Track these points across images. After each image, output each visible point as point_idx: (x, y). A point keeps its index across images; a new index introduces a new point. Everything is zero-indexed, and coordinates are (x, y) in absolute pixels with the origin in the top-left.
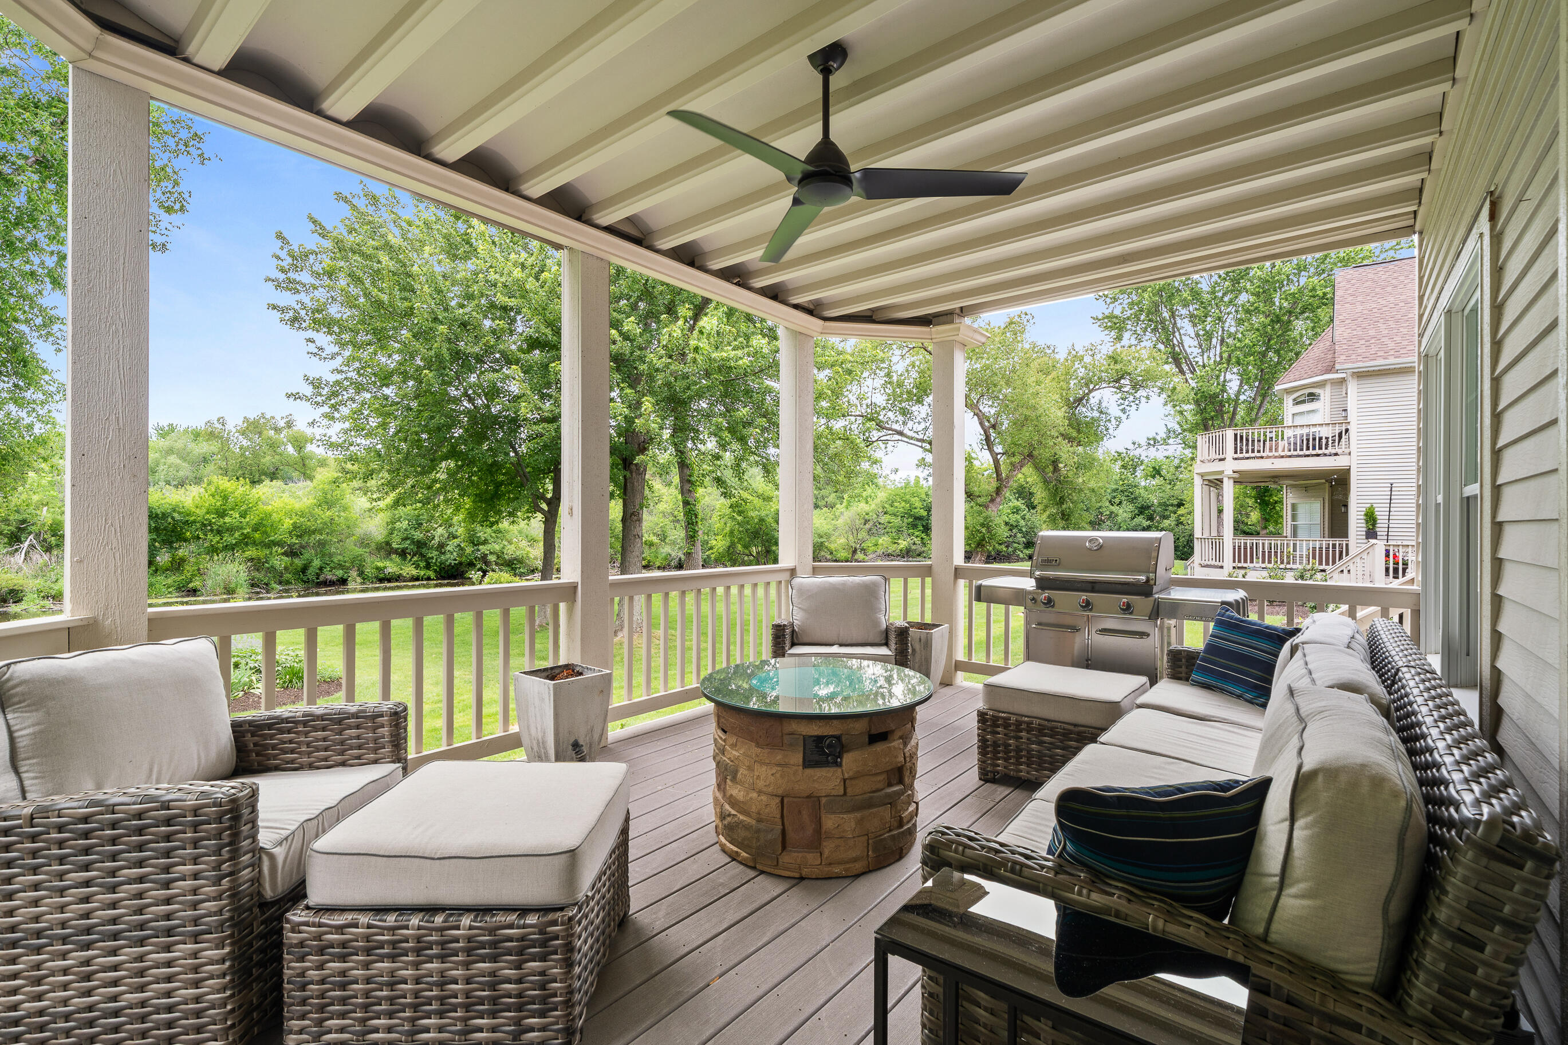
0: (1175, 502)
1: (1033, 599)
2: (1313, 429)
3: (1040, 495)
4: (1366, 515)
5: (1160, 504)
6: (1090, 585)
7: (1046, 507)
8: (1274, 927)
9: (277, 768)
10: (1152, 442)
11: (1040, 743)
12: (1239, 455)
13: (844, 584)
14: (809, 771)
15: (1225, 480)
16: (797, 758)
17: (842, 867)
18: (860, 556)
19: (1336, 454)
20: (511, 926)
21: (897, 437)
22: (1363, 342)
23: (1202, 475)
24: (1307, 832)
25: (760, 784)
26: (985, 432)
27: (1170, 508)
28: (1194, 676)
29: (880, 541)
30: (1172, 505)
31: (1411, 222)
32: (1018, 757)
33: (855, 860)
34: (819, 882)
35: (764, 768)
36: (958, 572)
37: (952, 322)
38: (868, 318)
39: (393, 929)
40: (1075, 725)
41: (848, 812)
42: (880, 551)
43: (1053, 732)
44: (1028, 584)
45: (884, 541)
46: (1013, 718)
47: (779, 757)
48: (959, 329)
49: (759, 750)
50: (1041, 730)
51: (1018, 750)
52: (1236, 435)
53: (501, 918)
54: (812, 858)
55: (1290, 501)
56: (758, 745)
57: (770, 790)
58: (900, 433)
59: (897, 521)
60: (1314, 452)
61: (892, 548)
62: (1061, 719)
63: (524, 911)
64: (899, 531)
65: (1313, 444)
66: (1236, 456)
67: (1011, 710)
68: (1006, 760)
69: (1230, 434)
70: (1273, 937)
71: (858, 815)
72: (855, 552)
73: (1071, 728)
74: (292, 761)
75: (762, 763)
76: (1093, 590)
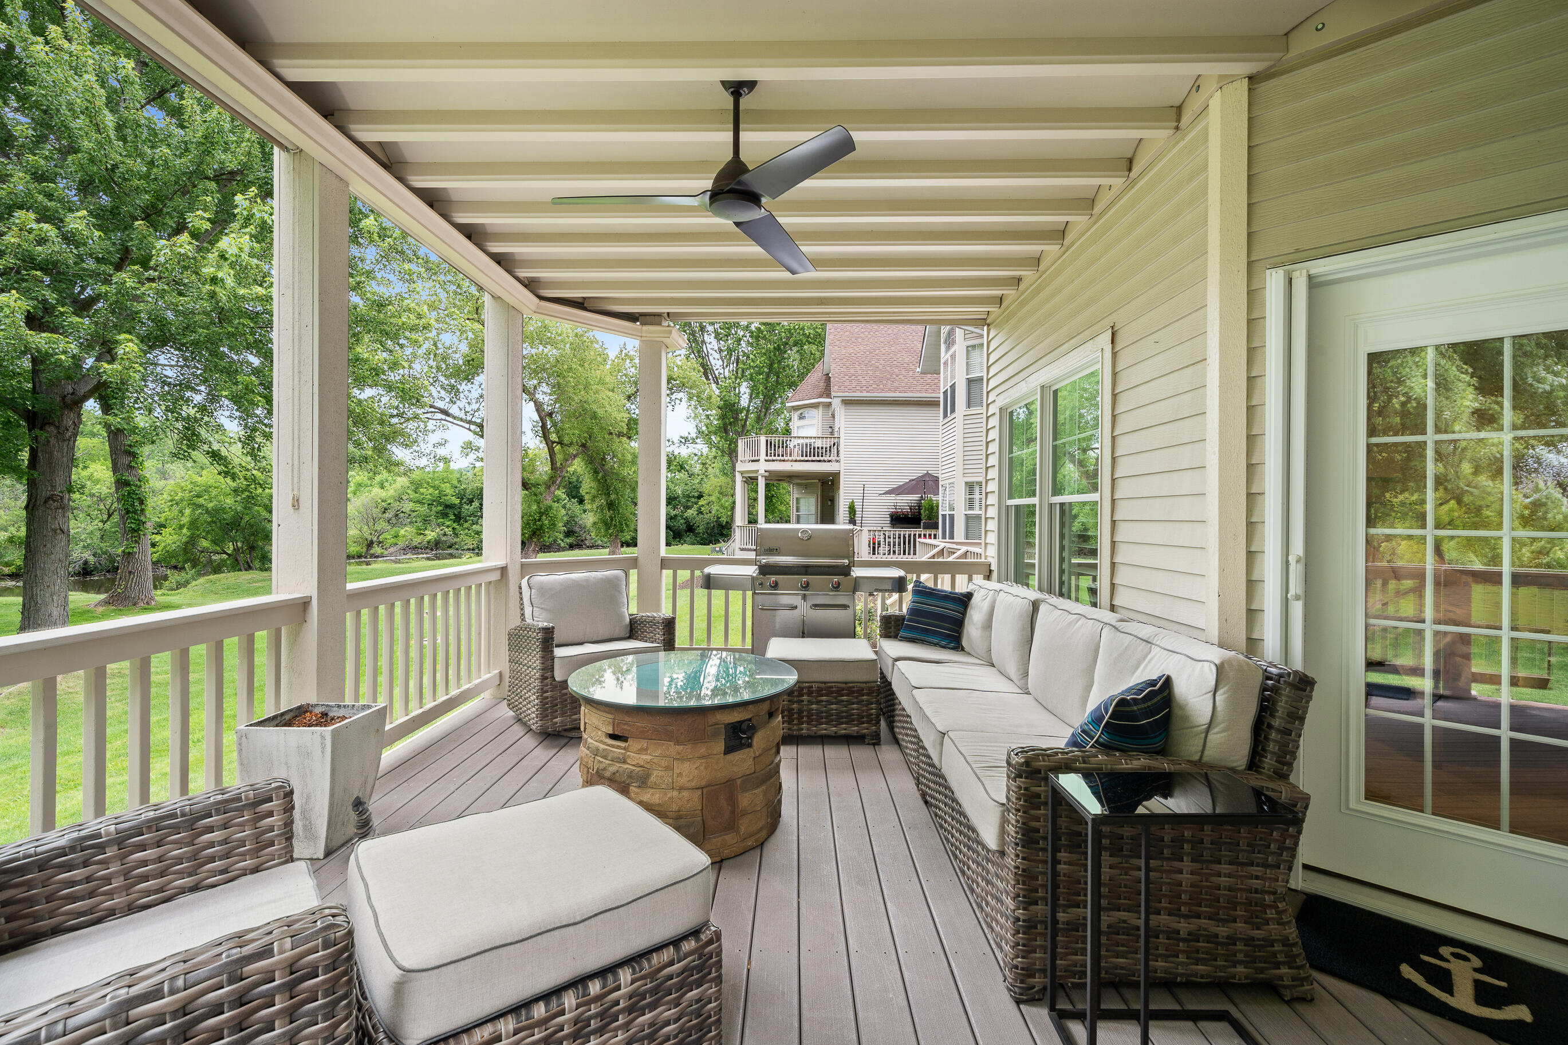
0: (696, 494)
1: (757, 584)
2: (813, 440)
3: (587, 486)
4: (850, 508)
5: (684, 496)
7: (594, 497)
8: (1206, 753)
10: (683, 441)
11: (818, 702)
12: (769, 458)
14: (730, 756)
15: (760, 478)
16: (720, 746)
17: (753, 839)
18: (377, 550)
19: (829, 461)
21: (440, 416)
22: (847, 377)
23: (742, 473)
24: (1224, 696)
25: (683, 781)
26: (542, 419)
27: (693, 500)
28: (902, 633)
29: (402, 532)
30: (694, 497)
31: (985, 317)
32: (800, 718)
33: (761, 830)
34: (738, 859)
35: (687, 764)
36: (665, 563)
40: (846, 683)
41: (758, 787)
42: (401, 544)
43: (850, 692)
44: (751, 571)
45: (407, 532)
46: (815, 686)
47: (703, 750)
49: (680, 748)
50: (820, 692)
51: (800, 712)
52: (767, 441)
53: (655, 959)
54: (730, 838)
55: (796, 496)
56: (678, 742)
57: (693, 784)
58: (445, 412)
59: (423, 509)
60: (818, 459)
61: (417, 540)
62: (835, 680)
63: (676, 942)
64: (426, 521)
65: (811, 452)
66: (767, 458)
67: (812, 680)
69: (763, 439)
70: (1205, 759)
71: (764, 787)
72: (370, 544)
73: (843, 685)
75: (682, 759)
76: (806, 574)
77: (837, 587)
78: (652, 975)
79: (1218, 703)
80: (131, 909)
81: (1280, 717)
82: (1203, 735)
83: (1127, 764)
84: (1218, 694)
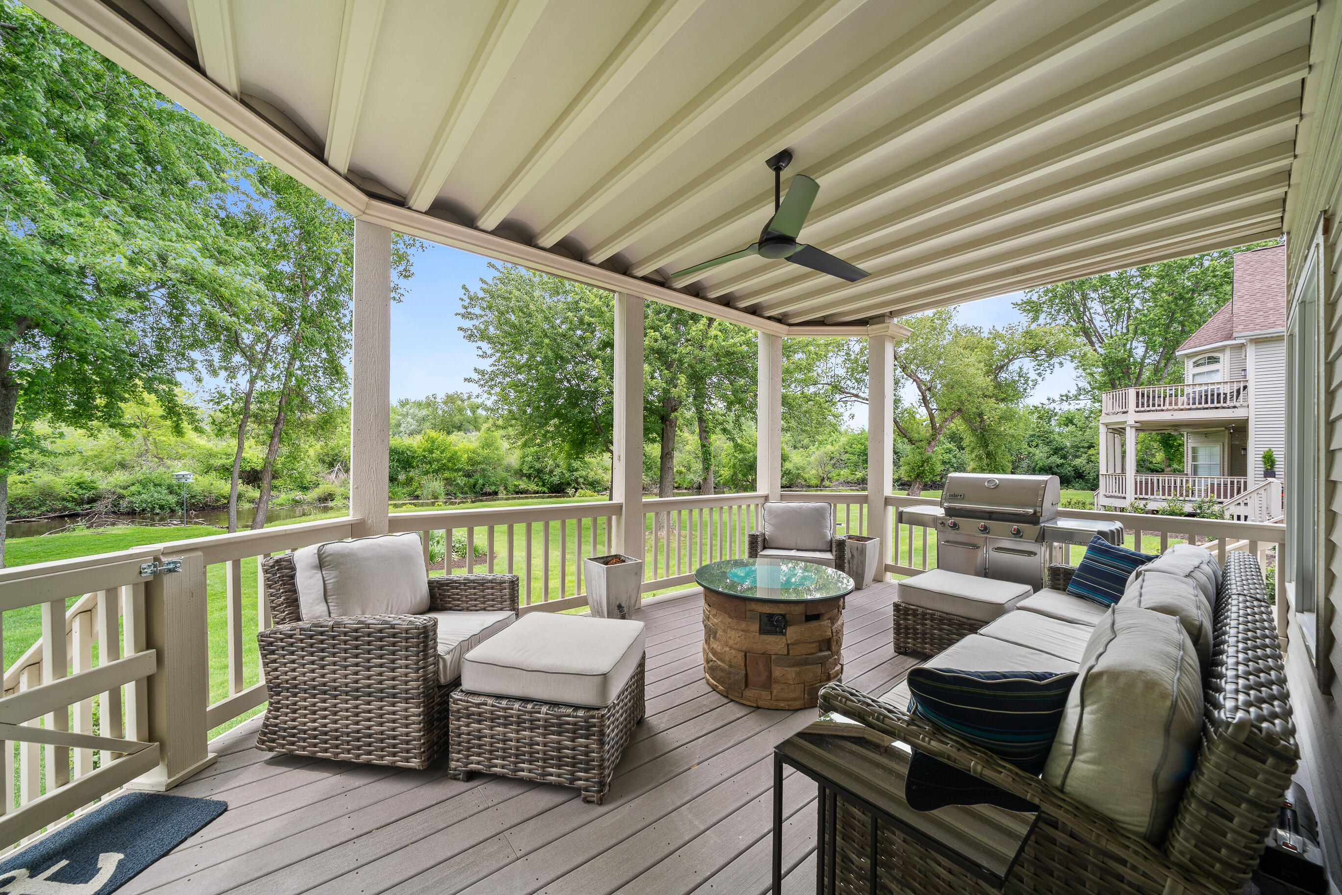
0: (1086, 445)
1: (942, 523)
2: (1215, 387)
3: (968, 439)
4: (1264, 457)
5: (1072, 447)
6: (987, 515)
7: (973, 449)
8: (1068, 781)
9: (450, 609)
10: (1065, 398)
11: (941, 630)
12: (1140, 409)
13: (800, 508)
14: (764, 637)
15: (1128, 429)
16: (756, 627)
17: (786, 703)
18: (826, 483)
19: (1235, 407)
20: (569, 716)
21: (854, 398)
22: (1261, 313)
23: (1106, 425)
24: (1092, 716)
25: (731, 642)
26: (922, 393)
27: (1082, 450)
28: (1070, 588)
29: (842, 472)
30: (1083, 447)
31: (1279, 225)
32: (924, 639)
33: (795, 699)
34: (769, 712)
35: (734, 632)
36: (888, 501)
37: (883, 322)
38: (821, 322)
39: (505, 709)
41: (789, 666)
42: (842, 480)
44: (939, 512)
45: (845, 472)
46: (920, 610)
47: (743, 625)
48: (888, 327)
49: (730, 620)
50: (941, 620)
51: (924, 633)
52: (1138, 393)
53: (563, 710)
54: (765, 694)
55: (1190, 445)
56: (730, 616)
57: (737, 646)
58: (857, 396)
59: (854, 458)
60: (1212, 406)
61: (851, 478)
63: (577, 707)
64: (856, 465)
65: (1214, 398)
66: (1137, 409)
67: (919, 604)
68: (914, 639)
69: (1132, 392)
71: (798, 669)
72: (823, 480)
74: (458, 606)
75: (732, 629)
76: (990, 519)
77: (1018, 534)
78: (558, 717)
79: (1084, 723)
80: (468, 609)
81: (1204, 784)
82: (1070, 757)
83: (923, 740)
84: (1087, 710)
